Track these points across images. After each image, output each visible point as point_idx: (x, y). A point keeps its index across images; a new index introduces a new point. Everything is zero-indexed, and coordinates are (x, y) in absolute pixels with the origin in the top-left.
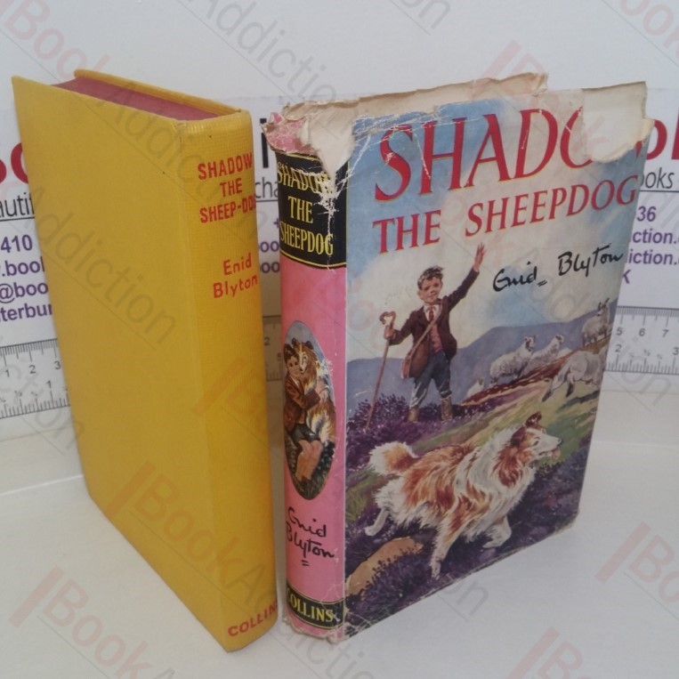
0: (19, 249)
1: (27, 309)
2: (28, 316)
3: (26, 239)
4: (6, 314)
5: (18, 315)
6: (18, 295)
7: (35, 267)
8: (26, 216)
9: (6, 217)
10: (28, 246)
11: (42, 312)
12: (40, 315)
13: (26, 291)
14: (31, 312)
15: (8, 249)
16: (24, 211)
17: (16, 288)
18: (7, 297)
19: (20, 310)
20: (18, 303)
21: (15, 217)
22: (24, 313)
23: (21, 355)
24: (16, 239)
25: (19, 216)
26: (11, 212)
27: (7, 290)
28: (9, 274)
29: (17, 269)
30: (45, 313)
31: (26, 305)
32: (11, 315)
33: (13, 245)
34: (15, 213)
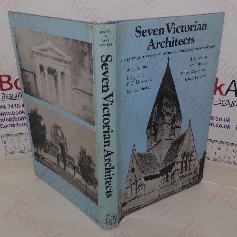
0: (16, 108)
1: (18, 124)
2: (18, 126)
3: (18, 105)
4: (12, 125)
5: (15, 126)
6: (15, 120)
7: (20, 113)
8: (18, 99)
9: (13, 99)
10: (18, 107)
11: (22, 125)
12: (22, 126)
13: (18, 119)
14: (19, 125)
15: (13, 107)
16: (18, 97)
17: (15, 118)
18: (12, 121)
19: (16, 124)
20: (15, 123)
21: (15, 99)
22: (17, 125)
23: (16, 137)
24: (15, 105)
25: (16, 98)
26: (14, 97)
27: (12, 119)
28: (13, 114)
29: (15, 113)
30: (23, 126)
31: (18, 123)
32: (13, 126)
33: (14, 107)
34: (15, 98)
